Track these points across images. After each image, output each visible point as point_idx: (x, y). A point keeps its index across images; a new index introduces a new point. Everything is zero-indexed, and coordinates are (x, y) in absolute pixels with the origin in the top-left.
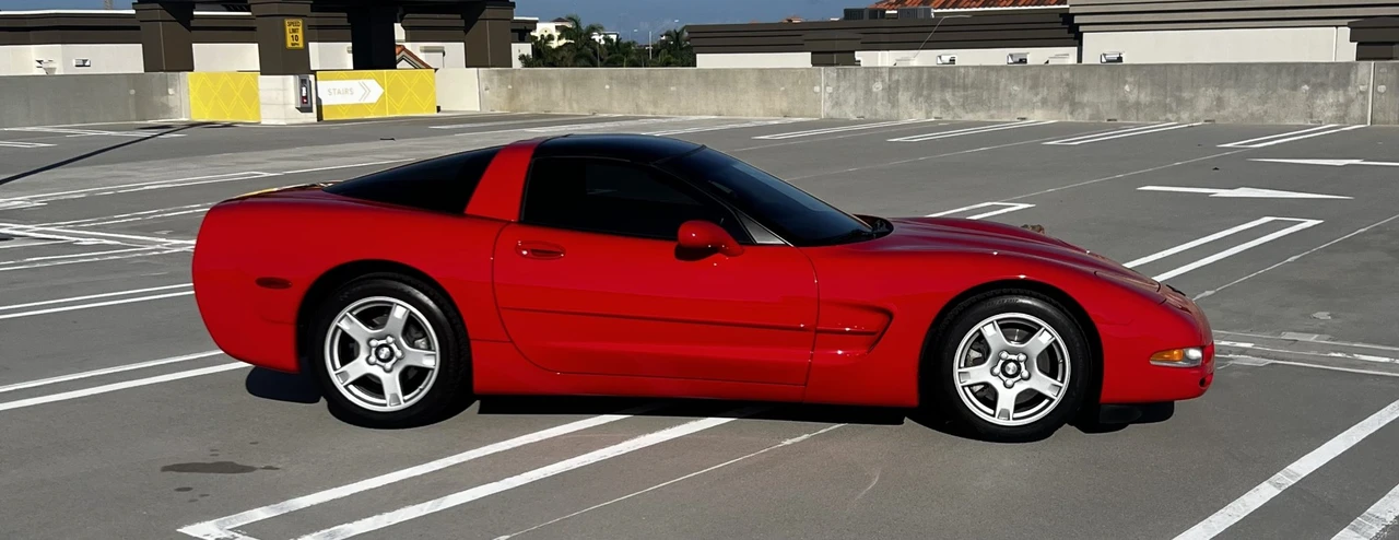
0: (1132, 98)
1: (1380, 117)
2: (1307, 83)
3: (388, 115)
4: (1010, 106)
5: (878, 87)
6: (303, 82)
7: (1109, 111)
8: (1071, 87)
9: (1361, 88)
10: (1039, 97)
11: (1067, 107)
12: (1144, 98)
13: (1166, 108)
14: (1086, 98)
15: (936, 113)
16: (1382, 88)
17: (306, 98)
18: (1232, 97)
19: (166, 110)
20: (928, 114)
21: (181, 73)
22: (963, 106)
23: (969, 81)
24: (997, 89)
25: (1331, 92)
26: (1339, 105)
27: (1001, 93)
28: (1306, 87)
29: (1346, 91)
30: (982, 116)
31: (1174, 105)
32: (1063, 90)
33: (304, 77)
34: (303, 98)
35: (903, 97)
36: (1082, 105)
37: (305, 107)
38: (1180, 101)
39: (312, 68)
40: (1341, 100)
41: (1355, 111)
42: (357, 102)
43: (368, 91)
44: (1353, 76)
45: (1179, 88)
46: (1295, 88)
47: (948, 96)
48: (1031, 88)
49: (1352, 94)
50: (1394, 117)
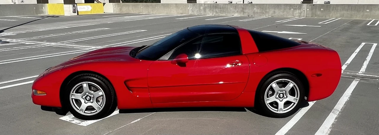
0: (256, 11)
1: (307, 16)
2: (293, 8)
3: (93, 14)
4: (230, 13)
5: (202, 8)
6: (74, 6)
7: (251, 14)
8: (243, 9)
9: (304, 9)
10: (236, 11)
11: (242, 13)
12: (259, 11)
13: (263, 13)
14: (246, 11)
16: (308, 10)
17: (75, 10)
18: (277, 11)
19: (42, 12)
20: (213, 14)
21: (46, 4)
22: (220, 12)
23: (221, 7)
24: (227, 9)
25: (297, 10)
26: (299, 13)
27: (228, 10)
28: (292, 9)
29: (300, 10)
30: (224, 15)
32: (241, 9)
33: (74, 5)
34: (74, 10)
35: (207, 10)
36: (246, 13)
37: (74, 12)
38: (266, 12)
39: (76, 3)
40: (300, 12)
41: (302, 15)
42: (86, 11)
43: (88, 8)
44: (302, 7)
45: (266, 9)
46: (290, 9)
47: (217, 10)
48: (235, 9)
49: (302, 11)
50: (310, 16)
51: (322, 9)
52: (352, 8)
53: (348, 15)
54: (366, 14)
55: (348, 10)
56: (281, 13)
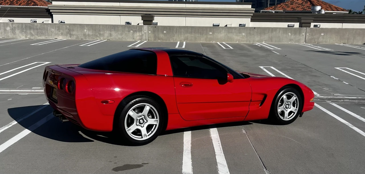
0: (87, 33)
1: (150, 39)
4: (51, 35)
5: (8, 28)
7: (81, 37)
8: (69, 30)
9: (145, 32)
10: (60, 32)
11: (69, 35)
12: (90, 33)
13: (97, 36)
14: (74, 33)
15: (28, 37)
16: (150, 32)
18: (113, 33)
20: (26, 37)
22: (37, 35)
23: (38, 27)
24: (47, 30)
25: (138, 32)
26: (140, 36)
27: (49, 31)
28: (132, 31)
29: (141, 32)
30: (43, 38)
31: (99, 35)
32: (67, 31)
35: (17, 32)
36: (73, 35)
38: (100, 34)
40: (141, 34)
41: (144, 37)
44: (143, 29)
45: (100, 31)
46: (129, 31)
47: (32, 32)
48: (58, 30)
49: (143, 33)
50: (153, 39)
51: (165, 32)
52: (195, 30)
53: (192, 38)
54: (209, 36)
55: (191, 33)
56: (120, 36)
